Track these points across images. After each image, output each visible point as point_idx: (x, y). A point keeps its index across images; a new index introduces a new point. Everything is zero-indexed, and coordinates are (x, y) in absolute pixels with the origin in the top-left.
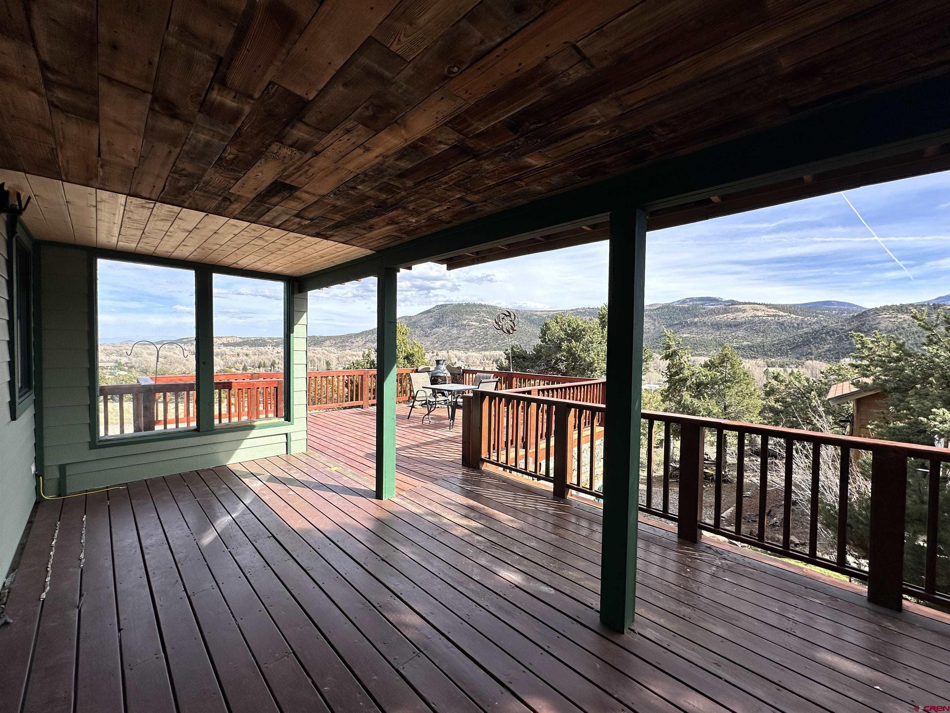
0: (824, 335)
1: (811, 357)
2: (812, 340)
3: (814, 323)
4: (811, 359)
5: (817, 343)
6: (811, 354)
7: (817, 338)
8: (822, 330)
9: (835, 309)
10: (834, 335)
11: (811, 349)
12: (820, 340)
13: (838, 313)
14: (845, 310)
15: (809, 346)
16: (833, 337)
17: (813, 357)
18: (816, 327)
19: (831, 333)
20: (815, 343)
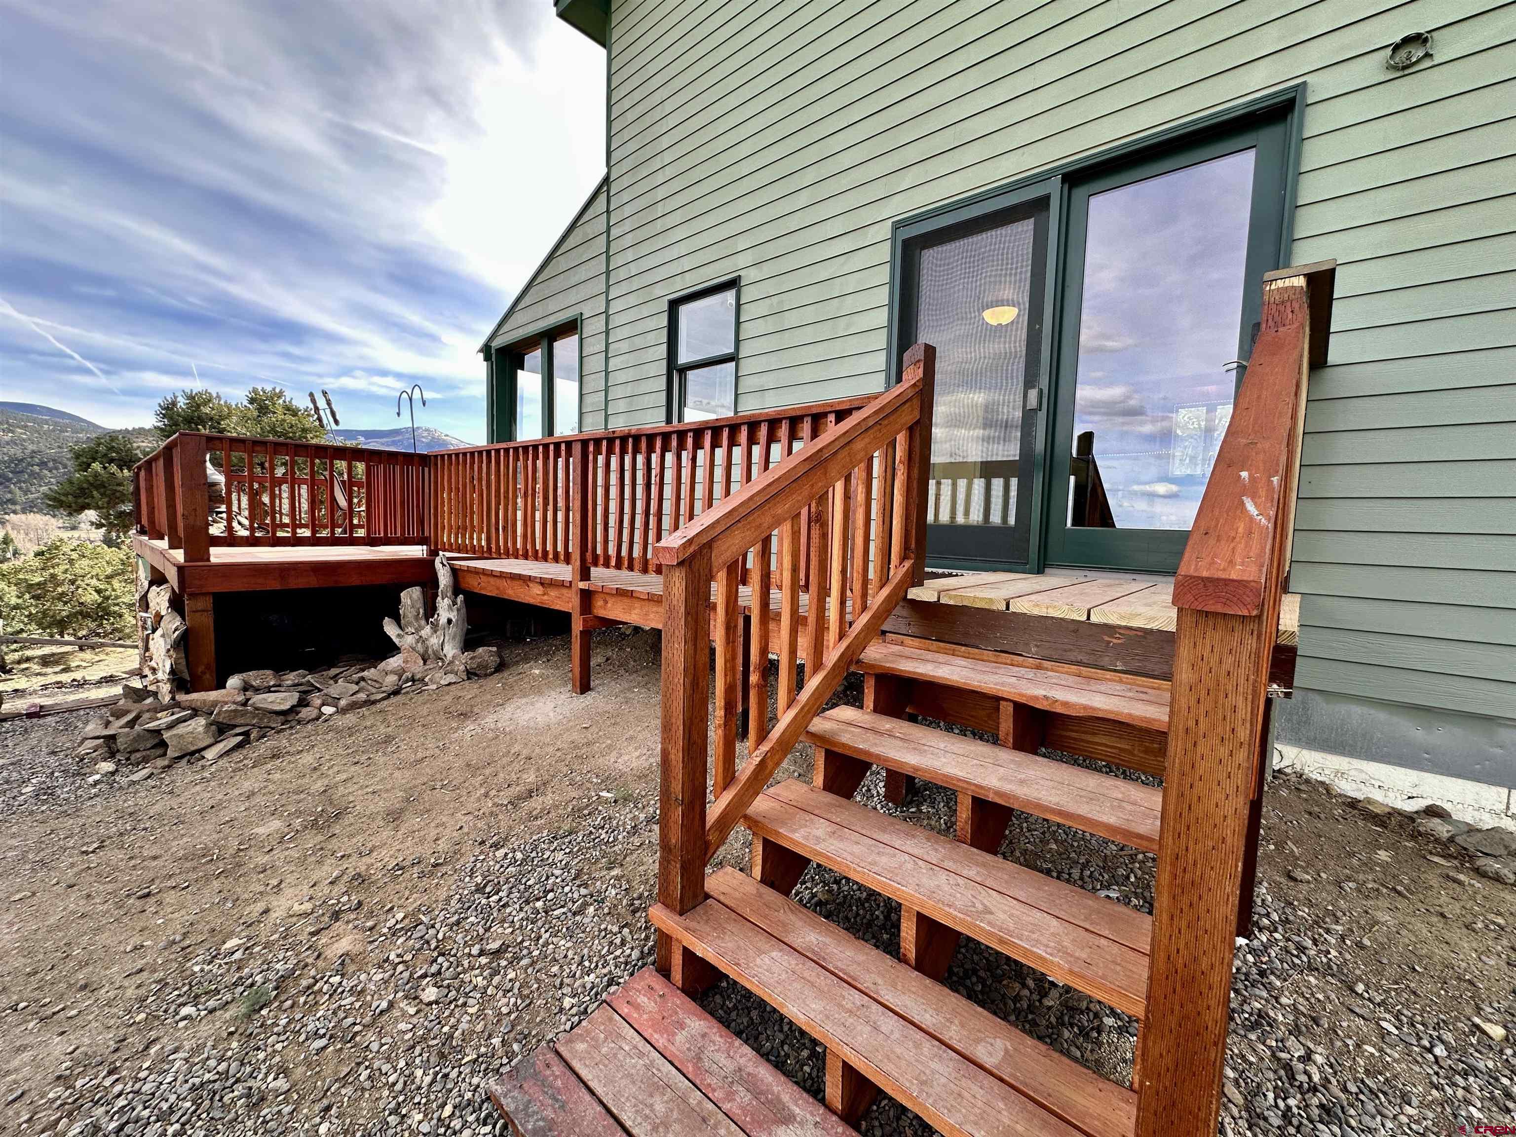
0: (36, 468)
1: (13, 507)
2: (11, 475)
3: (8, 443)
4: (15, 512)
5: (24, 482)
6: (13, 502)
7: (22, 472)
8: (32, 457)
9: (47, 423)
10: (57, 469)
11: (10, 492)
12: (29, 476)
13: (53, 430)
14: (67, 426)
15: (8, 487)
16: (54, 471)
17: (18, 507)
18: (18, 452)
19: (51, 464)
20: (20, 481)
